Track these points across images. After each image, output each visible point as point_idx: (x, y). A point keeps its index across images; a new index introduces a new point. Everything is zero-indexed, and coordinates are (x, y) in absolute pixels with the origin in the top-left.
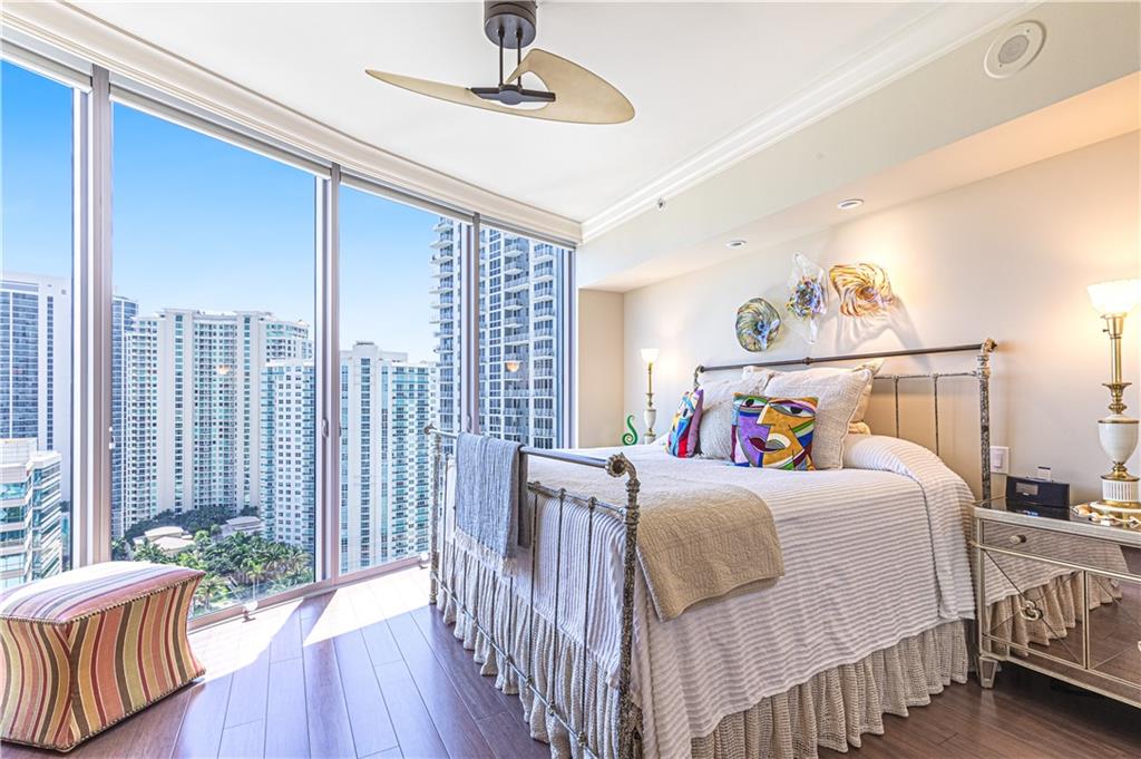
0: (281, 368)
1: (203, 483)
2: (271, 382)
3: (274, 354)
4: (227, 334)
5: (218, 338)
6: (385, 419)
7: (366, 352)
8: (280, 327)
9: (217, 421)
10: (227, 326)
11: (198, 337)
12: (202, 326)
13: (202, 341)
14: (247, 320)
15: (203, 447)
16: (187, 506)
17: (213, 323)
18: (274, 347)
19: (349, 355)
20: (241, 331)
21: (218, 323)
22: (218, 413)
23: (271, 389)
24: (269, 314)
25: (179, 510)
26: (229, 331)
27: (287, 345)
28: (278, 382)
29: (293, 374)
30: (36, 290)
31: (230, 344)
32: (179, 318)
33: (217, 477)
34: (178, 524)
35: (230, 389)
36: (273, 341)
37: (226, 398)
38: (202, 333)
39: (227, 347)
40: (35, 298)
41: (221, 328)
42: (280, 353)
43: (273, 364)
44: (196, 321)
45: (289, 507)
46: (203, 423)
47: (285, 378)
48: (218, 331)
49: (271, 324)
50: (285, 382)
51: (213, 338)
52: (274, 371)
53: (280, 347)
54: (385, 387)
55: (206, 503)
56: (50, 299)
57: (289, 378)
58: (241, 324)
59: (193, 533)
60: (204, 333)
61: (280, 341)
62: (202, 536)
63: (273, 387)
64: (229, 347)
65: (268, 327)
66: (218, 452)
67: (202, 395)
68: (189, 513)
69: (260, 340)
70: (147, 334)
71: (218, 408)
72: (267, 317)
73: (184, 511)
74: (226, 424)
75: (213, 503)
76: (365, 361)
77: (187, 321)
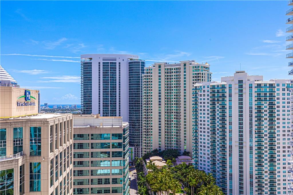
0: (201, 87)
1: (168, 138)
2: (196, 93)
3: (196, 80)
4: (177, 72)
5: (173, 74)
6: (251, 112)
7: (240, 77)
8: (199, 67)
9: (174, 111)
10: (177, 68)
11: (166, 74)
12: (168, 69)
13: (168, 76)
14: (185, 65)
15: (168, 122)
16: (163, 149)
17: (172, 67)
18: (196, 77)
19: (232, 79)
20: (182, 70)
21: (173, 67)
23: (196, 97)
24: (193, 61)
25: (160, 150)
26: (178, 70)
27: (201, 75)
28: (199, 93)
29: (206, 89)
30: (116, 60)
32: (160, 67)
33: (174, 137)
34: (160, 156)
36: (196, 74)
37: (177, 101)
38: (168, 73)
39: (177, 78)
40: (115, 63)
41: (175, 69)
42: (198, 80)
43: (197, 85)
44: (166, 67)
45: (204, 154)
46: (168, 112)
47: (202, 91)
48: (173, 71)
49: (194, 66)
50: (202, 93)
51: (172, 74)
52: (197, 88)
53: (198, 77)
54: (251, 95)
55: (169, 148)
56: (120, 63)
57: (204, 91)
58: (182, 67)
59: (166, 160)
60: (169, 71)
61: (198, 74)
62: (169, 162)
63: (197, 96)
64: (178, 78)
65: (193, 67)
66: (174, 125)
67: (168, 100)
68: (164, 151)
69: (190, 74)
70: (149, 75)
71: (174, 105)
72: (193, 63)
73: (162, 150)
74: (177, 113)
75: (172, 148)
76: (241, 82)
77: (163, 68)
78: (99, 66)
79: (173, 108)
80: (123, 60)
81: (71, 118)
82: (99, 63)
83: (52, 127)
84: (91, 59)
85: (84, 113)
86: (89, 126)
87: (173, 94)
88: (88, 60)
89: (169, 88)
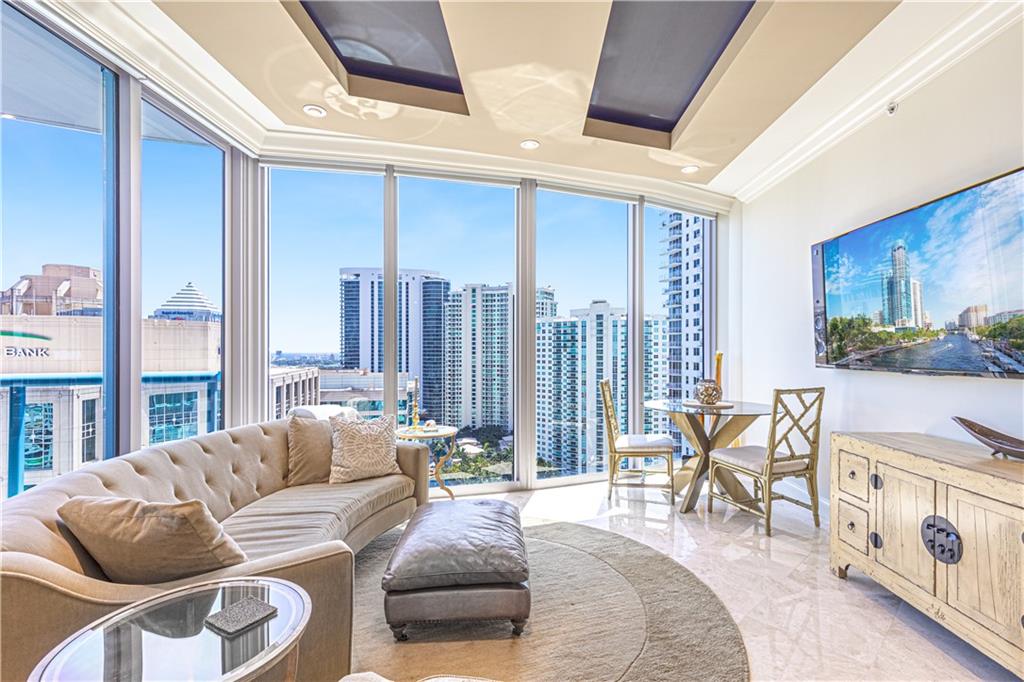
1: (488, 408)
4: (502, 300)
5: (496, 303)
6: (615, 364)
7: (599, 309)
9: (496, 364)
10: (502, 295)
11: (484, 303)
12: (487, 295)
13: (487, 306)
15: (488, 381)
16: (479, 425)
17: (493, 292)
19: (587, 312)
21: (496, 292)
22: (497, 357)
25: (474, 427)
26: (503, 298)
28: (536, 335)
29: (547, 328)
30: (401, 278)
31: (503, 308)
32: (474, 291)
33: (496, 405)
34: (474, 437)
35: (504, 340)
37: (502, 348)
38: (487, 301)
39: (502, 310)
40: (401, 284)
41: (498, 296)
44: (485, 293)
45: (544, 432)
46: (488, 366)
47: (541, 331)
48: (496, 298)
50: (541, 335)
51: (494, 303)
54: (615, 339)
55: (489, 423)
56: (407, 284)
57: (544, 332)
59: (483, 444)
60: (488, 299)
62: (488, 446)
66: (496, 387)
67: (487, 345)
68: (480, 429)
70: (456, 303)
71: (496, 354)
73: (477, 427)
74: (501, 366)
75: (494, 423)
76: (600, 317)
77: (478, 293)
78: (372, 287)
79: (496, 359)
80: (414, 279)
81: (316, 375)
82: (372, 283)
83: (279, 389)
84: (358, 275)
85: (346, 368)
86: (350, 389)
87: (496, 336)
88: (352, 278)
89: (488, 325)
